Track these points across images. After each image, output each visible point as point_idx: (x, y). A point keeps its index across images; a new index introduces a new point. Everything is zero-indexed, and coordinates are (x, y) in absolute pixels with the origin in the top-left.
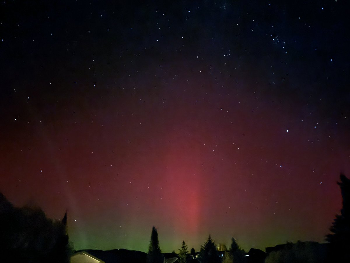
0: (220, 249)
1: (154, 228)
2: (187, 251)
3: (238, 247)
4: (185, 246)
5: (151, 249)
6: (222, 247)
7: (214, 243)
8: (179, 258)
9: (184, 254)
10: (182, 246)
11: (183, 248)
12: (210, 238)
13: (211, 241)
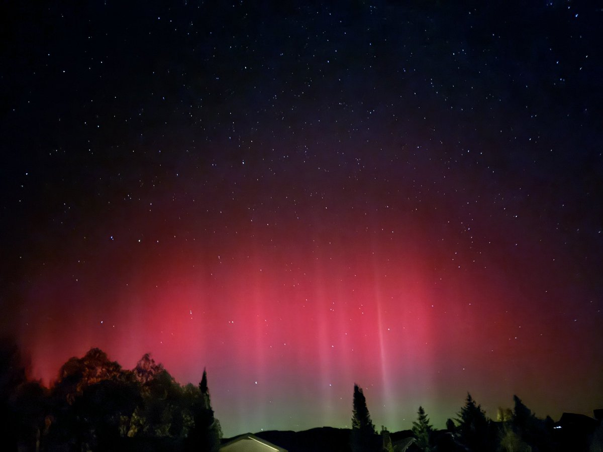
0: (502, 418)
1: (356, 388)
2: (429, 424)
3: (529, 411)
4: (425, 416)
5: (357, 425)
6: (505, 414)
7: (479, 407)
8: (417, 437)
9: (425, 430)
10: (417, 416)
11: (422, 421)
12: (470, 398)
13: (472, 403)
